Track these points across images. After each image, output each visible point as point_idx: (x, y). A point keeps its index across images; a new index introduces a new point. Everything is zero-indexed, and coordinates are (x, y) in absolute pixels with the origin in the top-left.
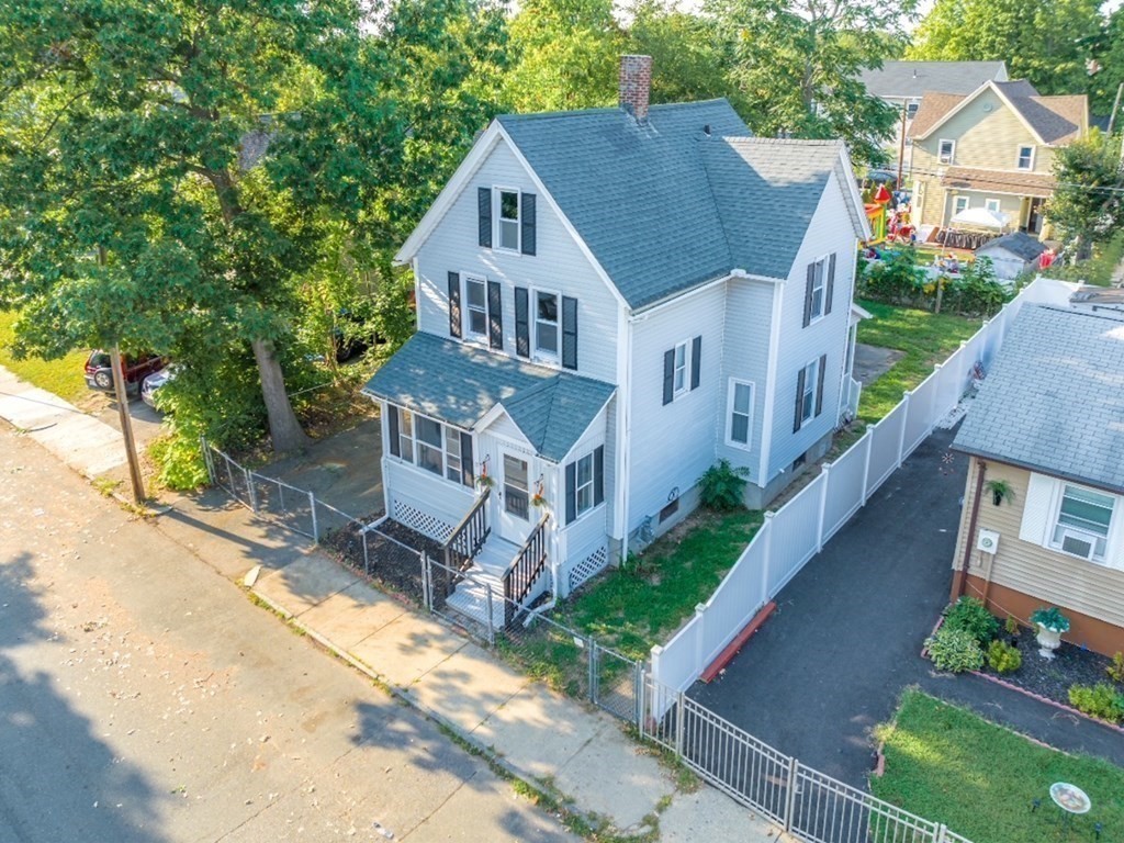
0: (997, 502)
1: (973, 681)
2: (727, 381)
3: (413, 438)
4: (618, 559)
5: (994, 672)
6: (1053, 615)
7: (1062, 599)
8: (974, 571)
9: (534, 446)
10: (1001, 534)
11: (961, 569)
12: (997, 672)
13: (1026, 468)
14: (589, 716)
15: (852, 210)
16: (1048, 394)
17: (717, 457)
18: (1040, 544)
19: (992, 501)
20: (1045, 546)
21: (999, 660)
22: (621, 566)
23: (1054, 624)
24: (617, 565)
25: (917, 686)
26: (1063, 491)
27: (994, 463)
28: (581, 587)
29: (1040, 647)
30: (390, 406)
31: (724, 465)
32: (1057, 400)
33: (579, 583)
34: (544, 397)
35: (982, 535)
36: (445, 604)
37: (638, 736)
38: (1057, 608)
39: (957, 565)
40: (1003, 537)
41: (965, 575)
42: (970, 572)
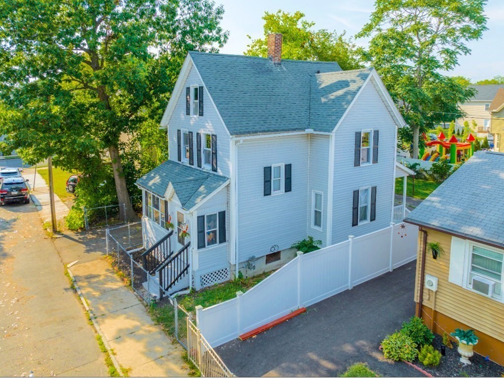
0: (435, 257)
1: (404, 368)
2: (311, 192)
3: (152, 207)
4: (233, 276)
5: (422, 364)
6: (468, 334)
7: (477, 325)
8: (425, 303)
9: (181, 203)
10: (439, 278)
11: (418, 301)
12: (423, 365)
13: (449, 233)
14: (171, 346)
15: (389, 108)
16: (473, 194)
17: (308, 235)
18: (461, 286)
19: (432, 256)
20: (464, 287)
21: (425, 357)
22: (235, 280)
23: (466, 338)
24: (233, 280)
25: (366, 363)
26: (471, 249)
27: (432, 231)
28: (209, 287)
29: (460, 356)
30: (146, 191)
31: (311, 239)
32: (478, 197)
33: (209, 285)
34: (197, 183)
35: (427, 278)
36: (142, 285)
37: (187, 359)
38: (472, 330)
39: (417, 299)
40: (440, 280)
41: (422, 306)
42: (424, 304)
